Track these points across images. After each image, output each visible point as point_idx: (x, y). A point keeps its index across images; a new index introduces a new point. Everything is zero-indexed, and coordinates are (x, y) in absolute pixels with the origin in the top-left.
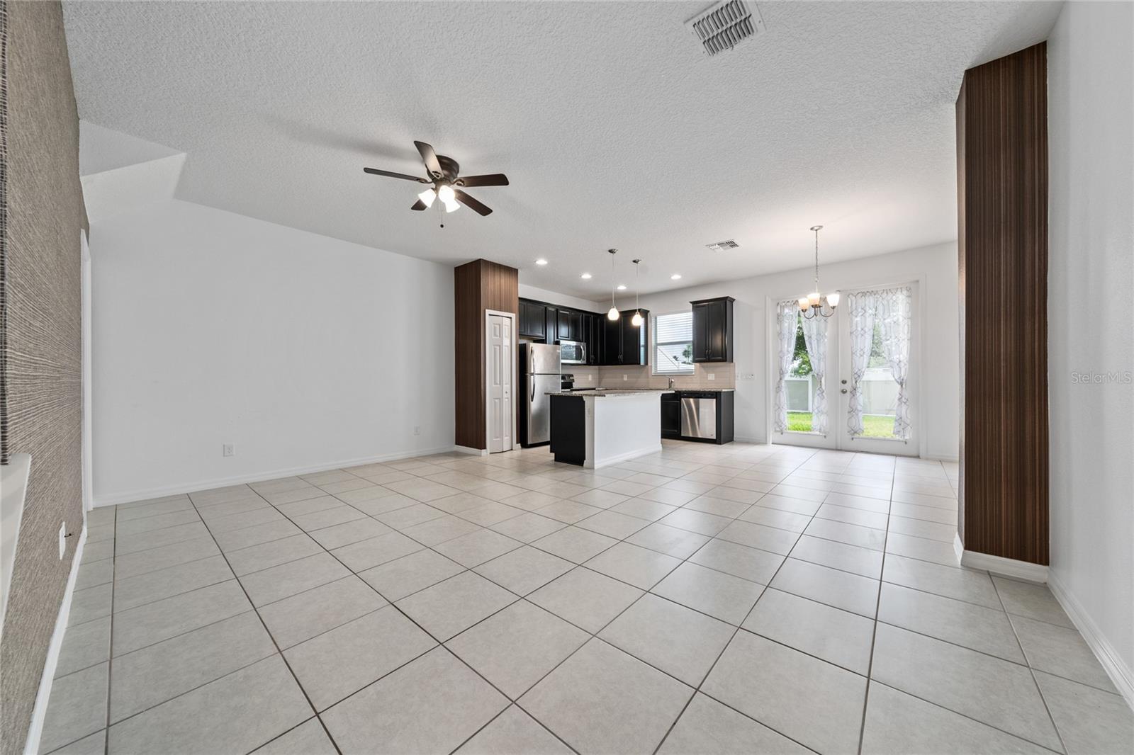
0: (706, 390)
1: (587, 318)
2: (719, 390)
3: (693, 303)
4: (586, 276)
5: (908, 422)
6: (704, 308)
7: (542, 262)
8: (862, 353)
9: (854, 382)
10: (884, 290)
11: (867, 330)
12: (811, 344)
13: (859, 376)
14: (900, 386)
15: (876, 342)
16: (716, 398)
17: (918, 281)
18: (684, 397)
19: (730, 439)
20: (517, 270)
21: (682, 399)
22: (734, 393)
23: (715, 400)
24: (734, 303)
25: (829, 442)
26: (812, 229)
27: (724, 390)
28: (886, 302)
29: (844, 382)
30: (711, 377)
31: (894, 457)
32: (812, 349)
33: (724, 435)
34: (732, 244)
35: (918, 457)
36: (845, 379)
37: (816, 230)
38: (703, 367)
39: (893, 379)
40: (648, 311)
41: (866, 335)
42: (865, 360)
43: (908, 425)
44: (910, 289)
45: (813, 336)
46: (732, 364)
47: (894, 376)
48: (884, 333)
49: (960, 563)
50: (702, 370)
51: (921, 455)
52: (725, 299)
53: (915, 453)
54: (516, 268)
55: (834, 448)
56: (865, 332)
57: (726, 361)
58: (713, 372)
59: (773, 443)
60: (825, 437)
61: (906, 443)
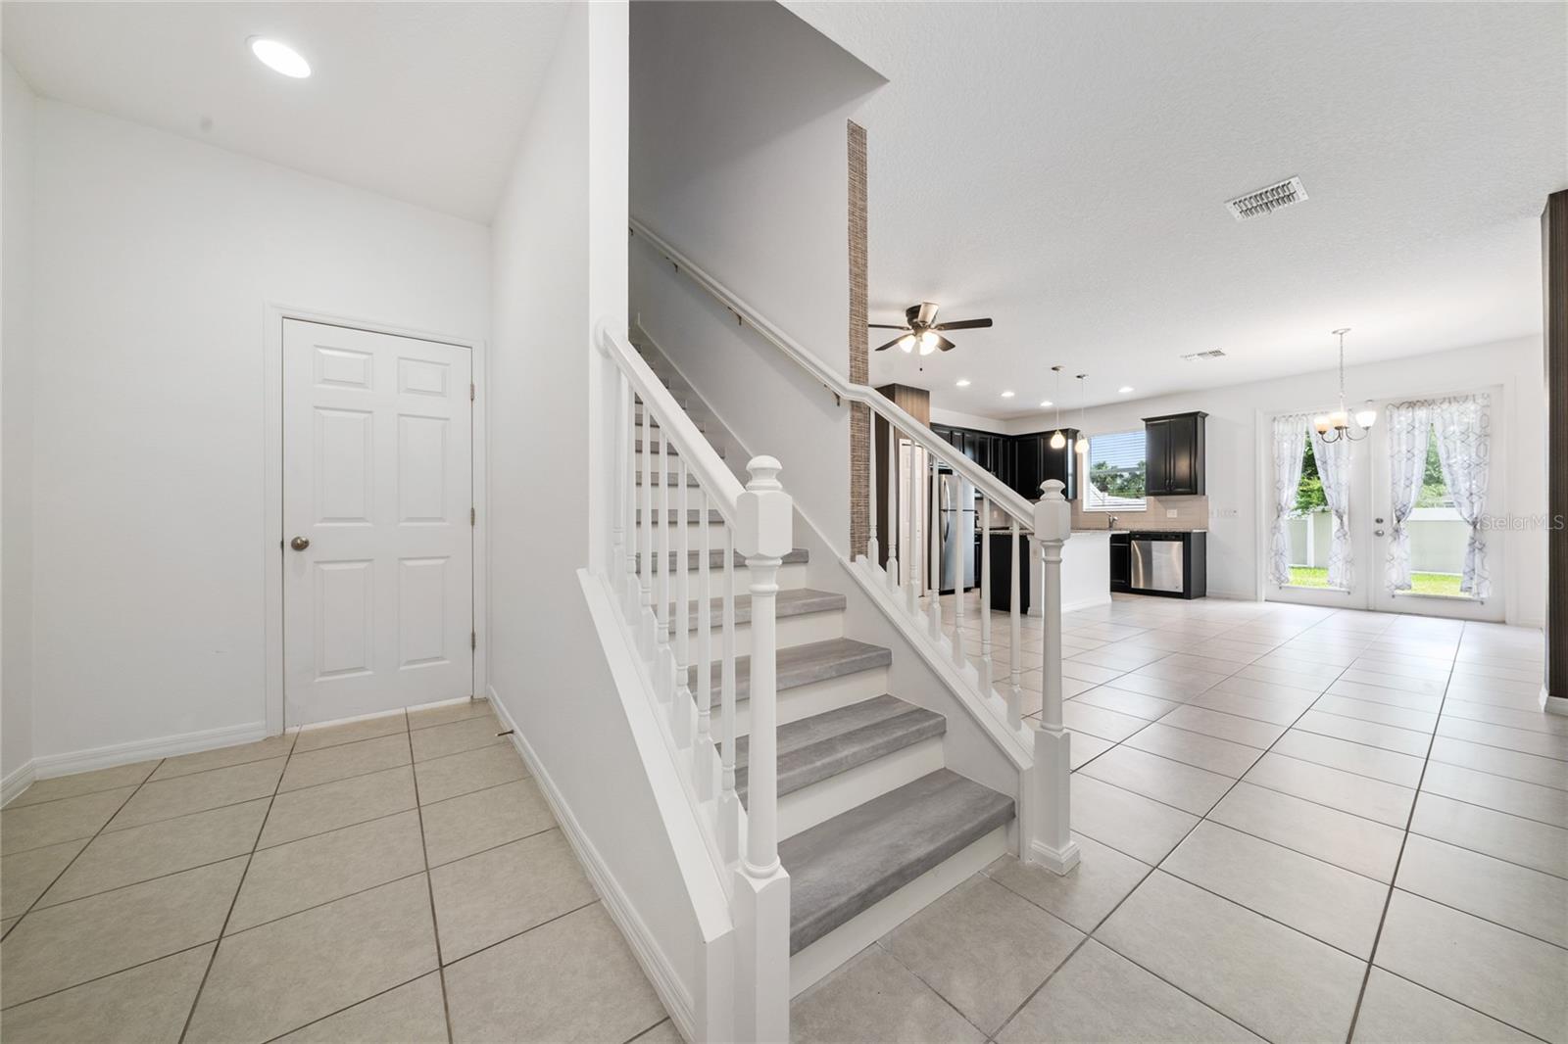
0: (1168, 530)
1: (996, 441)
2: (1188, 531)
3: (1146, 420)
4: (1008, 394)
5: (1486, 574)
6: (1163, 427)
7: (963, 383)
8: (1408, 483)
9: (1395, 522)
10: (1445, 399)
11: (1416, 453)
12: (1326, 470)
13: (1404, 514)
14: (1472, 528)
15: (1432, 460)
16: (1183, 540)
17: (1502, 385)
18: (1135, 539)
19: (1202, 594)
20: (928, 392)
21: (1133, 542)
22: (1207, 534)
23: (1181, 543)
24: (1206, 419)
25: (1357, 599)
26: (1334, 332)
27: (1194, 531)
28: (1449, 415)
29: (1379, 521)
30: (1172, 514)
31: (1463, 622)
32: (1327, 476)
33: (1193, 587)
34: (1217, 353)
35: (1503, 622)
36: (1380, 517)
37: (1341, 334)
38: (1159, 501)
39: (1461, 518)
40: (1078, 431)
41: (1416, 459)
42: (1413, 492)
43: (1486, 579)
44: (1488, 396)
45: (1329, 461)
46: (1204, 497)
47: (1461, 514)
48: (1445, 456)
49: (1543, 709)
50: (1160, 505)
51: (1507, 620)
52: (1195, 415)
53: (1497, 617)
54: (927, 389)
55: (1364, 608)
56: (1414, 456)
57: (1196, 493)
58: (1175, 508)
59: (1266, 600)
60: (1349, 593)
61: (1482, 603)
